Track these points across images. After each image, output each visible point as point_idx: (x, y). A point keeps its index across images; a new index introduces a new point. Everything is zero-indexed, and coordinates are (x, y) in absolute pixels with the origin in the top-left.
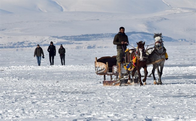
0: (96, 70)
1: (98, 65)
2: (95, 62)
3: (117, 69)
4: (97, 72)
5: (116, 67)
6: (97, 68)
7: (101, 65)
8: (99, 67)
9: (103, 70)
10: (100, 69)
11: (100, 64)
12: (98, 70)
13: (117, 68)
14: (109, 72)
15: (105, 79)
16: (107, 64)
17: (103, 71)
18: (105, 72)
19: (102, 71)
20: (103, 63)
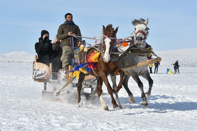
0: (33, 74)
1: (38, 66)
2: (34, 62)
3: (65, 75)
4: (35, 76)
5: (64, 71)
6: (36, 71)
7: (41, 67)
8: (38, 70)
9: (44, 74)
10: (40, 73)
11: (40, 65)
12: (37, 74)
13: (66, 73)
14: (53, 79)
15: (45, 88)
16: (51, 67)
17: (43, 76)
18: (46, 78)
19: (41, 76)
20: (44, 65)
